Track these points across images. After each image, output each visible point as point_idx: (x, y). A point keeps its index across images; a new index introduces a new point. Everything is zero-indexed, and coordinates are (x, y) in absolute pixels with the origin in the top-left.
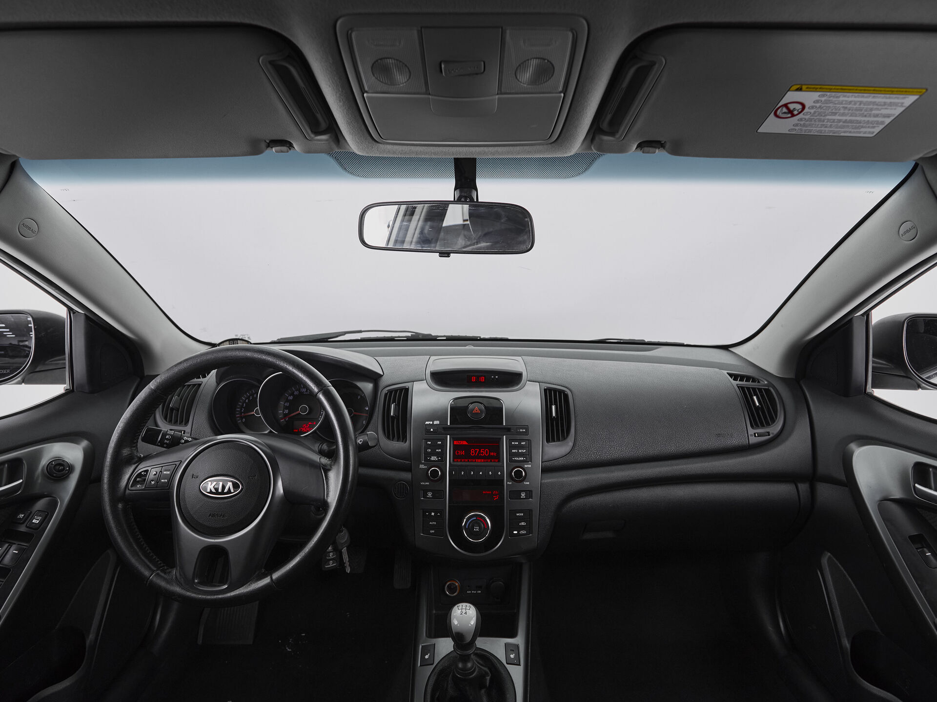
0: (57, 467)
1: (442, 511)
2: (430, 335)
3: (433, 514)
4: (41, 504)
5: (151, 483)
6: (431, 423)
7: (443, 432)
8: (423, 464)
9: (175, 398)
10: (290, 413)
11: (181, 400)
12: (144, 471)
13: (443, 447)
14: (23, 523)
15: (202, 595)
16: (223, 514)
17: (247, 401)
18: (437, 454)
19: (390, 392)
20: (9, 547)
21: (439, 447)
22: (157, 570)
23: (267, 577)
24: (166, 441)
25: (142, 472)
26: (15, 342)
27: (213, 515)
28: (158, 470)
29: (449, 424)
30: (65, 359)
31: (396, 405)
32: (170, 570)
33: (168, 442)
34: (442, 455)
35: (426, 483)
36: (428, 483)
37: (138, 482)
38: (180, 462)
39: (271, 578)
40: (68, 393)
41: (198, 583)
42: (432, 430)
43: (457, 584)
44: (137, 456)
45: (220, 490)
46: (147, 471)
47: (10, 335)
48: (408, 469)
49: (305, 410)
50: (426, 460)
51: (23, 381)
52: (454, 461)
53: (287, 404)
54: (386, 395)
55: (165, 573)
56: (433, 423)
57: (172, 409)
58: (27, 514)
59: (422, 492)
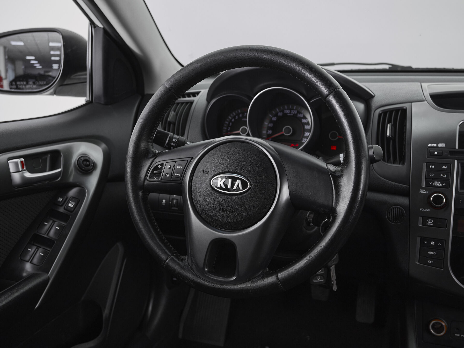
0: (85, 163)
1: (444, 242)
2: (410, 67)
3: (433, 243)
4: (73, 192)
5: (166, 175)
6: (435, 145)
7: (449, 156)
8: (423, 188)
9: (172, 113)
10: (273, 134)
11: (177, 115)
12: (161, 165)
13: (449, 172)
14: (62, 206)
15: (212, 283)
16: (232, 210)
17: (233, 120)
18: (442, 180)
19: (385, 112)
20: (53, 223)
21: (444, 172)
22: (172, 255)
23: (273, 275)
24: (172, 144)
25: (159, 165)
26: (42, 72)
27: (223, 210)
28: (172, 164)
29: (457, 148)
30: (86, 75)
31: (392, 125)
32: (183, 257)
33: (174, 144)
34: (448, 182)
35: (427, 210)
36: (429, 210)
37: (155, 174)
38: (191, 158)
39: (277, 277)
40: (88, 103)
41: (208, 271)
42: (436, 153)
43: (444, 324)
44: (153, 151)
45: (229, 187)
46: (162, 165)
47: (38, 66)
48: (405, 193)
49: (288, 131)
50: (427, 184)
51: (55, 93)
52: (461, 188)
53: (271, 125)
54: (380, 115)
55: (179, 259)
56: (437, 145)
57: (170, 123)
58: (64, 199)
59: (420, 219)
